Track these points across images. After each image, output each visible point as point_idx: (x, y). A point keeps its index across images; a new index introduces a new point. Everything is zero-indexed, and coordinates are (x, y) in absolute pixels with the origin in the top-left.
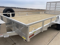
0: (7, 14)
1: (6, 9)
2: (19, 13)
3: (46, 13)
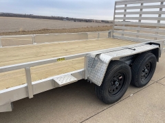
3: (113, 36)
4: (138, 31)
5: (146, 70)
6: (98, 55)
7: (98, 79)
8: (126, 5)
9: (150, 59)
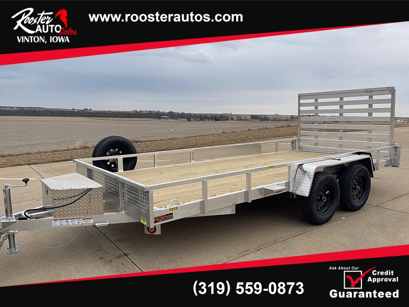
0: (108, 161)
1: (104, 143)
2: (156, 153)
4: (341, 138)
5: (358, 187)
6: (300, 166)
7: (304, 189)
8: (316, 100)
9: (360, 171)
